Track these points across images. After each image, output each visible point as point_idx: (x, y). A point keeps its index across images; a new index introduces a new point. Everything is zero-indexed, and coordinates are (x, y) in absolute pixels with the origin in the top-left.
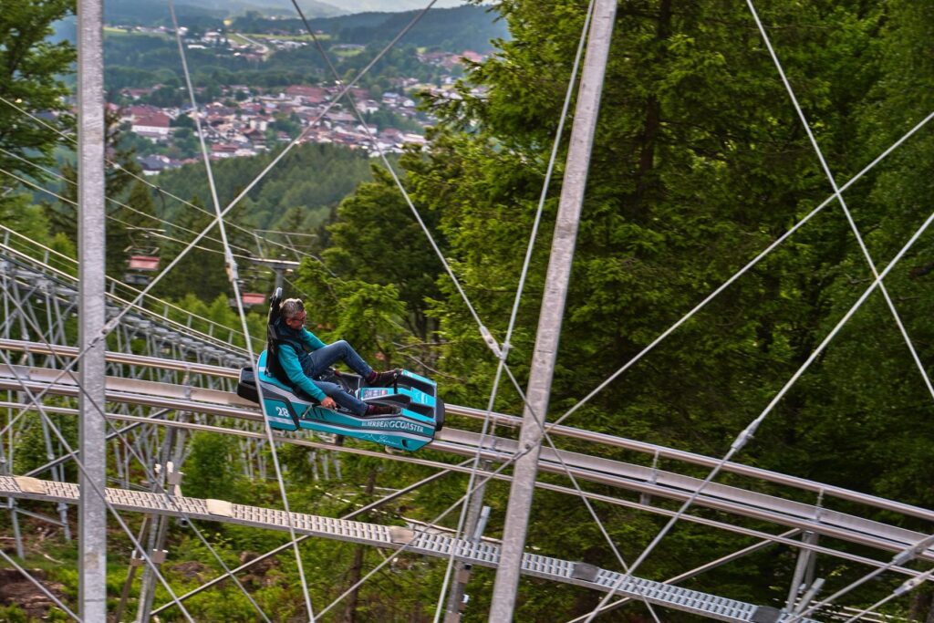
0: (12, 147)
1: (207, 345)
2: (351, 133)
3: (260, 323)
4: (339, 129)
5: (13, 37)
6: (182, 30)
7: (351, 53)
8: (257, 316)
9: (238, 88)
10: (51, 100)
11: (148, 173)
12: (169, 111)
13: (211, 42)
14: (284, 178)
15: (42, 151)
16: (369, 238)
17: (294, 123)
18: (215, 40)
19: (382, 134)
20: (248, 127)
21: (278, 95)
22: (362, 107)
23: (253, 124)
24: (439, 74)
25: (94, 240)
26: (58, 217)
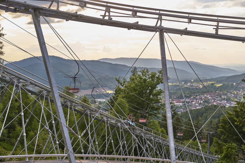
0: (152, 111)
1: (195, 152)
2: (221, 102)
3: (206, 145)
4: (218, 102)
5: (150, 89)
6: (183, 83)
7: (219, 85)
8: (205, 143)
9: (196, 94)
10: (158, 101)
11: (179, 113)
12: (182, 100)
13: (189, 85)
14: (207, 113)
15: (158, 111)
16: (227, 127)
17: (208, 101)
18: (190, 84)
19: (228, 102)
20: (199, 102)
21: (204, 95)
22: (223, 97)
23: (200, 101)
24: (239, 89)
25: (172, 139)
26: (162, 124)
